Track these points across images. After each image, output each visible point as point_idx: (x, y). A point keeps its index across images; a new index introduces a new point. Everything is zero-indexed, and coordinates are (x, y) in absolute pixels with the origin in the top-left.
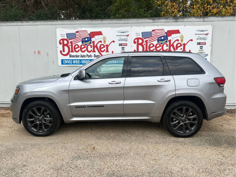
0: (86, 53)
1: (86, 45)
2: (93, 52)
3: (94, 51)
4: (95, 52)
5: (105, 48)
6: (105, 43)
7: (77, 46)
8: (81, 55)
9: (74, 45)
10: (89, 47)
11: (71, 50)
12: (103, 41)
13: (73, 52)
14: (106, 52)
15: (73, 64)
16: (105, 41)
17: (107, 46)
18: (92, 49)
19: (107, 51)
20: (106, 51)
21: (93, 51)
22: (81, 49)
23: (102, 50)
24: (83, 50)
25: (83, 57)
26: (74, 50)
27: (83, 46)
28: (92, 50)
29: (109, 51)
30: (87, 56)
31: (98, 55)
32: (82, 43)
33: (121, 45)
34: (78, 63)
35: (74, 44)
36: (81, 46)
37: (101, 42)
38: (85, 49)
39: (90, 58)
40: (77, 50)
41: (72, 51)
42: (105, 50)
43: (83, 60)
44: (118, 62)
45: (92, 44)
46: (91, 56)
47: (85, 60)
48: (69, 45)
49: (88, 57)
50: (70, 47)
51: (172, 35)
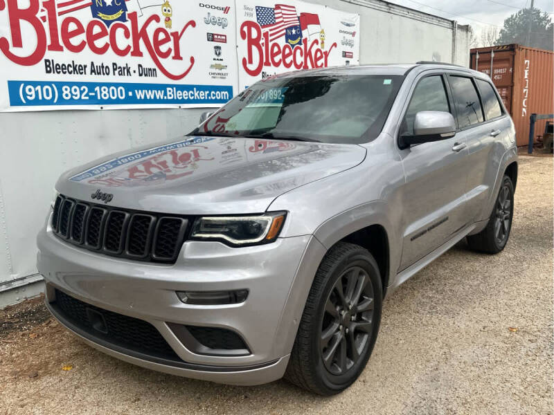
0: (109, 58)
1: (108, 23)
2: (133, 54)
3: (137, 53)
4: (140, 54)
5: (171, 44)
6: (170, 27)
7: (72, 27)
8: (92, 63)
9: (60, 20)
10: (120, 32)
11: (49, 42)
12: (163, 18)
13: (61, 49)
14: (174, 58)
15: (61, 101)
16: (168, 19)
17: (177, 37)
18: (132, 45)
19: (178, 57)
20: (173, 54)
21: (132, 50)
22: (91, 38)
23: (164, 48)
24: (99, 43)
25: (99, 73)
26: (61, 43)
27: (97, 30)
28: (129, 47)
29: (181, 55)
30: (114, 70)
31: (150, 69)
32: (95, 15)
33: (211, 37)
34: (83, 98)
35: (61, 14)
36: (91, 25)
37: (156, 18)
38: (106, 39)
39: (125, 79)
40: (75, 41)
41: (55, 47)
42: (170, 50)
43: (101, 85)
44: (209, 95)
45: (128, 24)
46: (128, 71)
47: (109, 85)
48: (39, 15)
49: (116, 72)
50: (46, 25)
51: (309, 26)
